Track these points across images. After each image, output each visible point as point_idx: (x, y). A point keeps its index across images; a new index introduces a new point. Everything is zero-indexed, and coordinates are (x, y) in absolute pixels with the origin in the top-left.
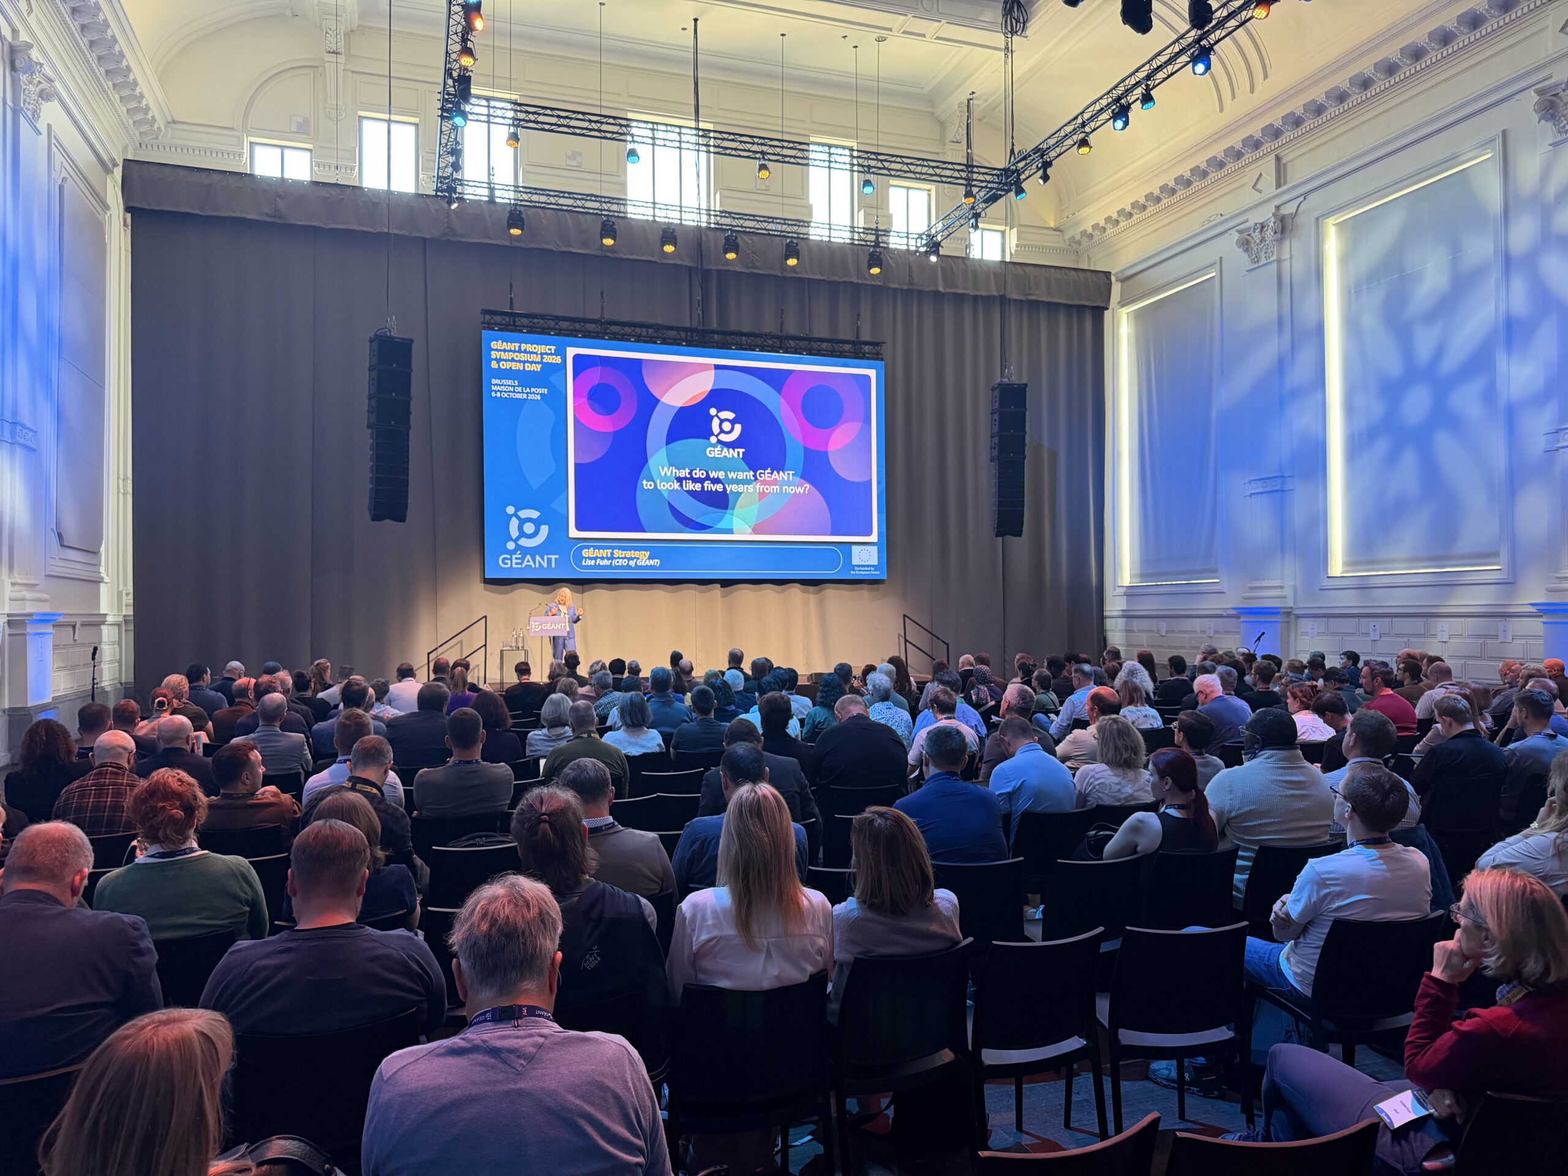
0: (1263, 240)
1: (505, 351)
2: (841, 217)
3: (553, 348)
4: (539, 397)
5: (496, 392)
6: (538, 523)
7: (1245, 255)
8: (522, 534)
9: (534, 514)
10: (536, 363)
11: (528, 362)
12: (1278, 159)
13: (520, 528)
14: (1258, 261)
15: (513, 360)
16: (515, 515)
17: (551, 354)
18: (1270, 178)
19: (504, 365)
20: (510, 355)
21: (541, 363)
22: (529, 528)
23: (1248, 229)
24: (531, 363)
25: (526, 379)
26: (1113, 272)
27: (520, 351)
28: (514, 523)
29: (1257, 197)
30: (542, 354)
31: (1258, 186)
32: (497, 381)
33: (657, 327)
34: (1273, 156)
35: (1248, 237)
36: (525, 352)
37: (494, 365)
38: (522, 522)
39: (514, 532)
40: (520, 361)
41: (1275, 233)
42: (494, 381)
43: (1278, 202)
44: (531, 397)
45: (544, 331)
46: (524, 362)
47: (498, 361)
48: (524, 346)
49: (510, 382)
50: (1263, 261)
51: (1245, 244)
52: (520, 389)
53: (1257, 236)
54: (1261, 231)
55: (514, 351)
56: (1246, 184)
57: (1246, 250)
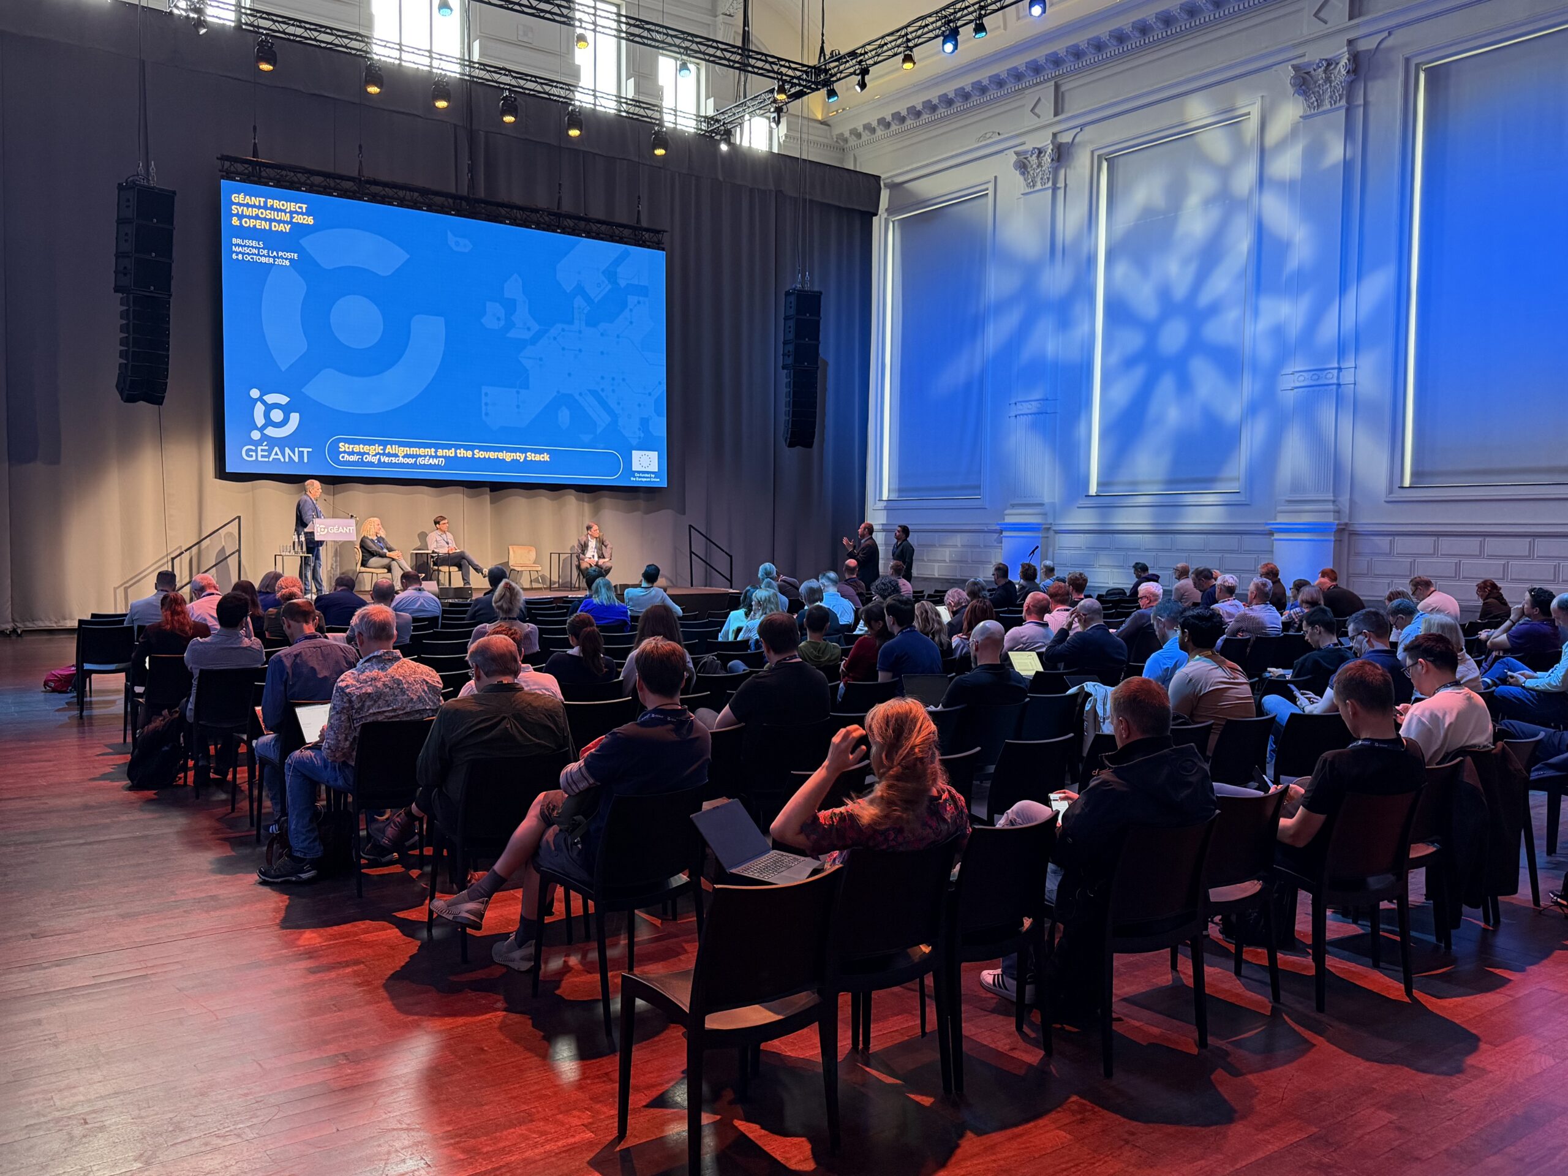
0: (1040, 165)
1: (248, 205)
2: (607, 83)
3: (304, 206)
4: (287, 263)
5: (237, 253)
6: (287, 410)
7: (1021, 178)
8: (269, 422)
9: (283, 400)
10: (284, 222)
11: (275, 220)
12: (1057, 87)
13: (267, 415)
14: (1034, 186)
15: (257, 217)
16: (261, 399)
17: (302, 213)
18: (1048, 105)
19: (248, 223)
20: (255, 211)
21: (290, 222)
22: (277, 415)
23: (1026, 152)
24: (280, 222)
25: (271, 240)
26: (883, 177)
27: (265, 207)
28: (259, 409)
29: (1036, 122)
30: (291, 212)
31: (1036, 111)
32: (239, 241)
33: (424, 192)
34: (1053, 83)
35: (1025, 160)
36: (272, 208)
37: (235, 221)
38: (269, 408)
39: (260, 421)
40: (265, 219)
41: (1052, 160)
42: (234, 241)
43: (1056, 129)
44: (278, 262)
45: (293, 186)
46: (271, 221)
47: (241, 217)
48: (270, 202)
49: (254, 243)
50: (1039, 186)
51: (1022, 166)
52: (265, 252)
53: (1033, 160)
54: (1038, 157)
55: (259, 207)
56: (1024, 106)
57: (1023, 174)
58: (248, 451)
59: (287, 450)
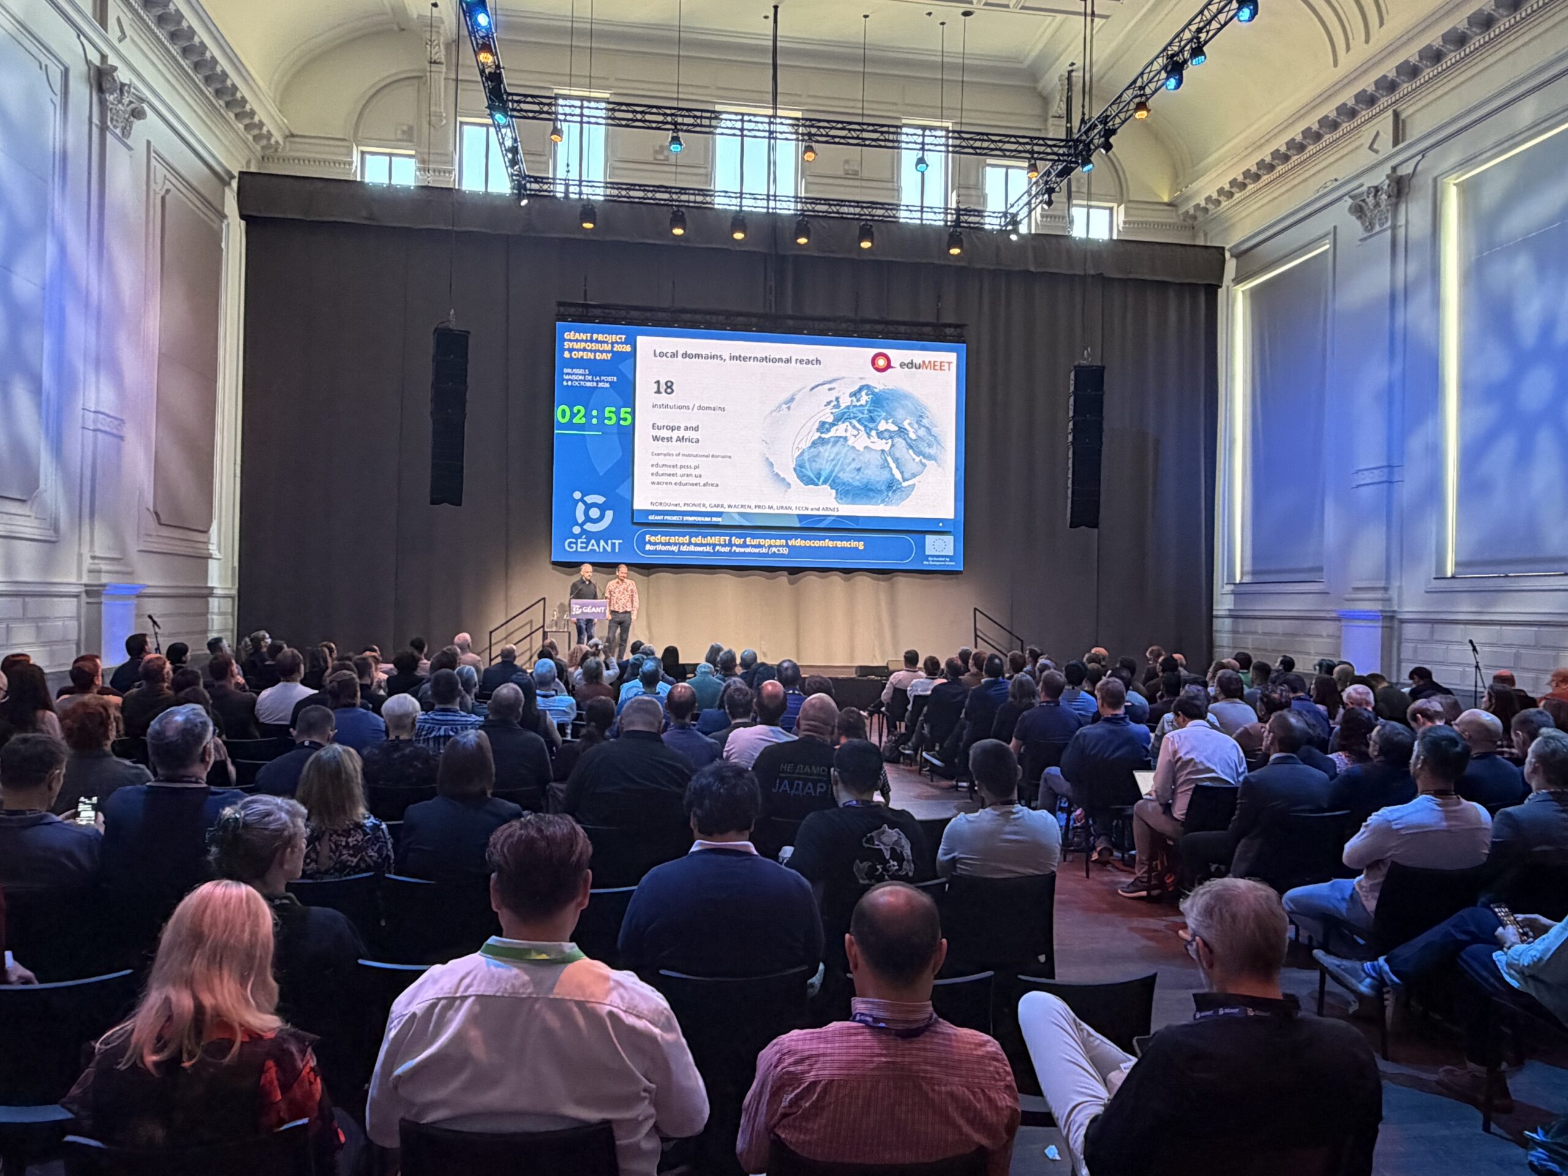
0: (1377, 205)
1: (577, 341)
3: (624, 337)
4: (607, 385)
5: (567, 381)
6: (602, 508)
7: (1358, 223)
8: (588, 519)
9: (600, 499)
10: (607, 352)
11: (599, 351)
12: (1396, 115)
13: (586, 513)
14: (1372, 229)
15: (584, 350)
16: (582, 500)
17: (622, 343)
18: (1387, 136)
19: (576, 355)
20: (583, 345)
21: (612, 351)
22: (594, 513)
23: (1362, 193)
24: (602, 352)
25: (595, 368)
26: (1227, 247)
27: (591, 341)
28: (581, 507)
29: (1374, 158)
30: (613, 343)
31: (1375, 146)
32: (569, 371)
33: (729, 314)
34: (1390, 112)
35: (1362, 204)
36: (597, 341)
37: (567, 355)
38: (588, 507)
39: (580, 517)
40: (591, 351)
41: (1389, 196)
42: (566, 370)
43: (1394, 162)
44: (601, 385)
45: (616, 321)
46: (595, 351)
47: (571, 350)
48: (595, 336)
49: (581, 371)
50: (1377, 228)
51: (1359, 210)
52: (590, 378)
53: (1371, 200)
54: (1375, 196)
55: (586, 341)
56: (1362, 145)
57: (1359, 218)
58: (571, 543)
59: (602, 543)
